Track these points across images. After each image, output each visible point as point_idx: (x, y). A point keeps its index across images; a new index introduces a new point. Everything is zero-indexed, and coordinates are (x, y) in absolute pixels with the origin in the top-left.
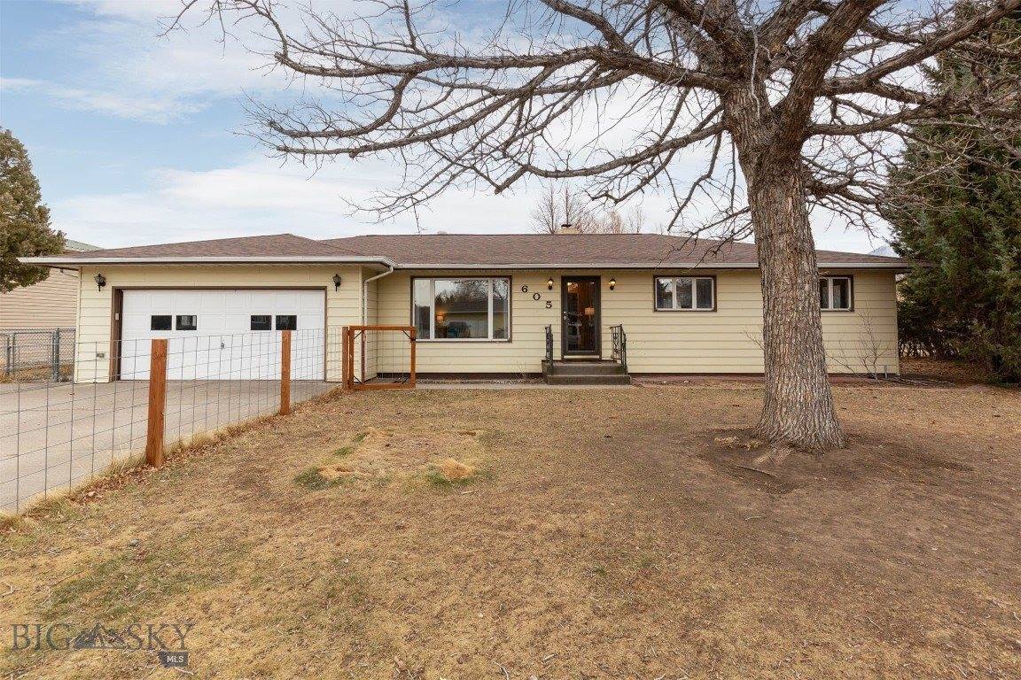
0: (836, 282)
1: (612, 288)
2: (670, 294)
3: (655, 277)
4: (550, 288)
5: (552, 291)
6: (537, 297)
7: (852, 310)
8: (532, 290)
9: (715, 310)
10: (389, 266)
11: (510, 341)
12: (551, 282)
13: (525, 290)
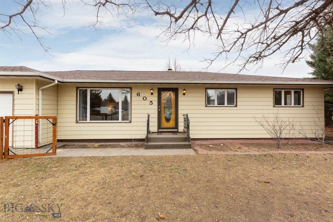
0: (295, 92)
1: (184, 94)
2: (214, 100)
3: (206, 89)
4: (152, 94)
5: (153, 96)
6: (145, 99)
7: (303, 106)
8: (142, 95)
9: (236, 106)
10: (54, 80)
11: (130, 122)
12: (152, 91)
13: (138, 95)
